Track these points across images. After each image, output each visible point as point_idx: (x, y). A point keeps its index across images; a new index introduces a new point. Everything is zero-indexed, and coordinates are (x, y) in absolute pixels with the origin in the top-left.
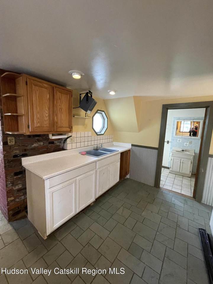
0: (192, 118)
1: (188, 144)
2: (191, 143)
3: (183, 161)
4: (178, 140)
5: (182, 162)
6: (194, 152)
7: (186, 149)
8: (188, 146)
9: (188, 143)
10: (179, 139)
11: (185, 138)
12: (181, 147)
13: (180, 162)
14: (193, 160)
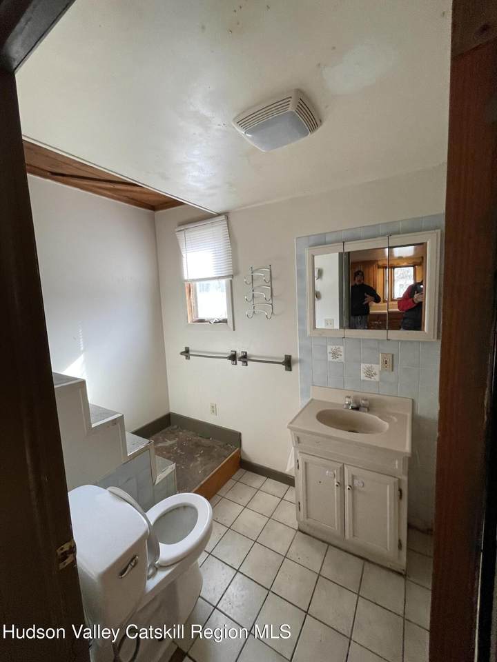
0: (382, 231)
1: (377, 368)
2: (389, 363)
3: (353, 477)
4: (330, 348)
5: (347, 483)
6: (409, 415)
7: (369, 396)
8: (377, 378)
9: (378, 364)
10: (334, 348)
11: (359, 340)
12: (348, 387)
13: (341, 485)
14: (405, 478)
